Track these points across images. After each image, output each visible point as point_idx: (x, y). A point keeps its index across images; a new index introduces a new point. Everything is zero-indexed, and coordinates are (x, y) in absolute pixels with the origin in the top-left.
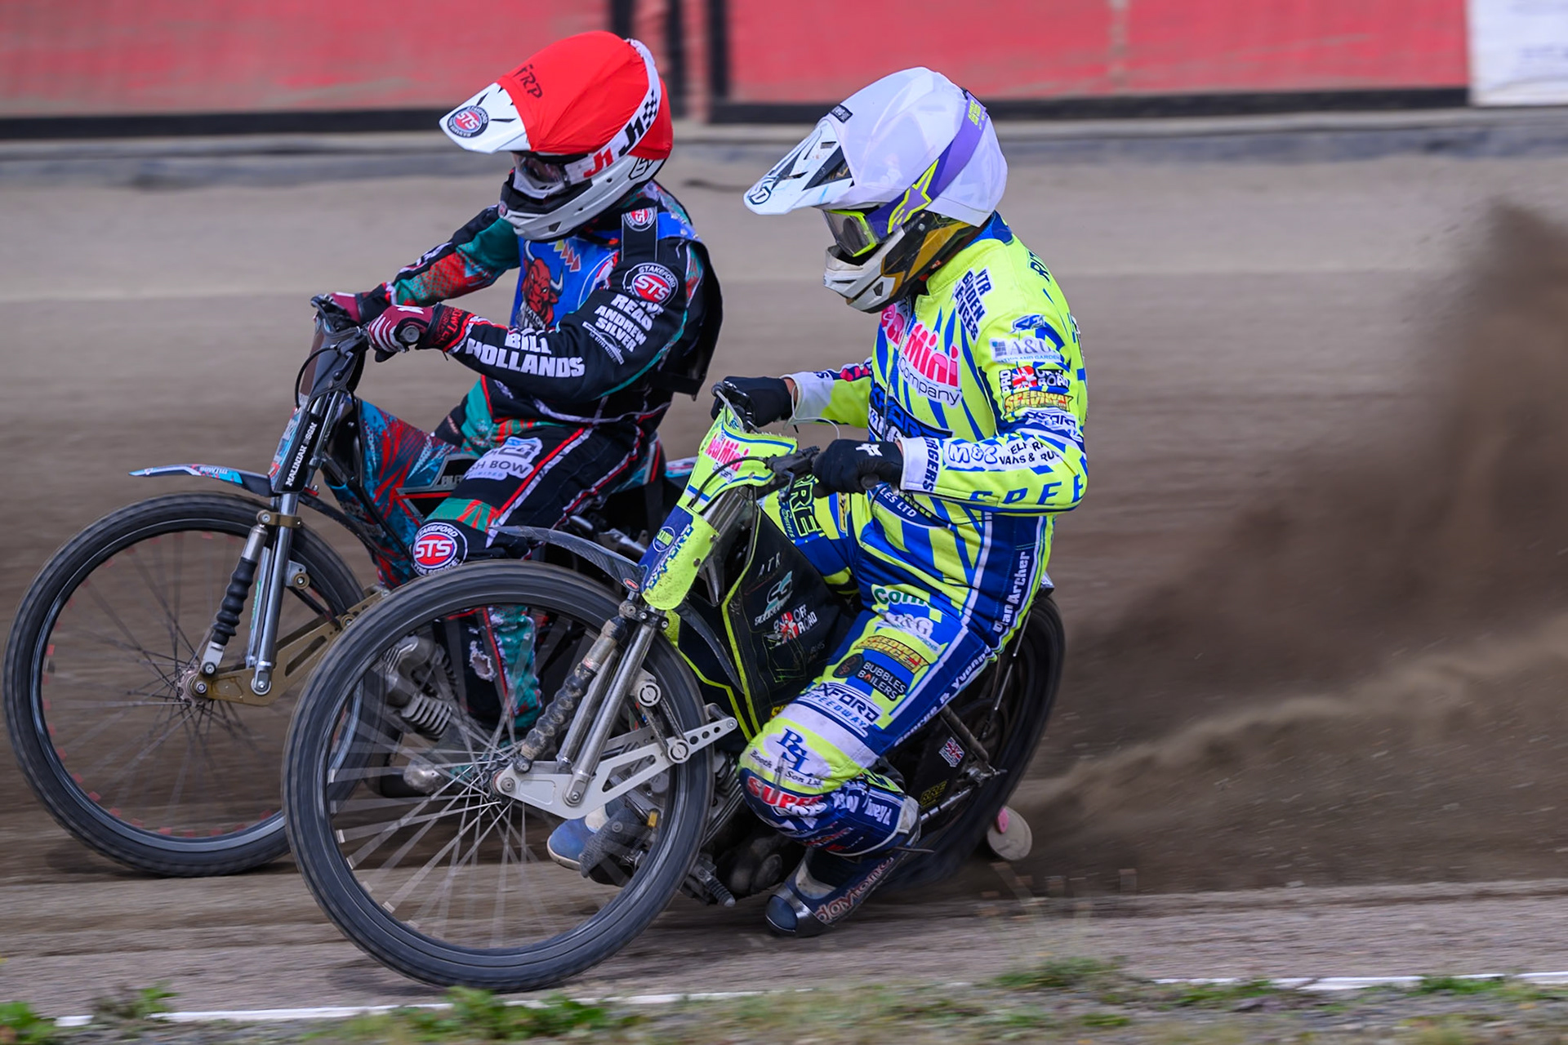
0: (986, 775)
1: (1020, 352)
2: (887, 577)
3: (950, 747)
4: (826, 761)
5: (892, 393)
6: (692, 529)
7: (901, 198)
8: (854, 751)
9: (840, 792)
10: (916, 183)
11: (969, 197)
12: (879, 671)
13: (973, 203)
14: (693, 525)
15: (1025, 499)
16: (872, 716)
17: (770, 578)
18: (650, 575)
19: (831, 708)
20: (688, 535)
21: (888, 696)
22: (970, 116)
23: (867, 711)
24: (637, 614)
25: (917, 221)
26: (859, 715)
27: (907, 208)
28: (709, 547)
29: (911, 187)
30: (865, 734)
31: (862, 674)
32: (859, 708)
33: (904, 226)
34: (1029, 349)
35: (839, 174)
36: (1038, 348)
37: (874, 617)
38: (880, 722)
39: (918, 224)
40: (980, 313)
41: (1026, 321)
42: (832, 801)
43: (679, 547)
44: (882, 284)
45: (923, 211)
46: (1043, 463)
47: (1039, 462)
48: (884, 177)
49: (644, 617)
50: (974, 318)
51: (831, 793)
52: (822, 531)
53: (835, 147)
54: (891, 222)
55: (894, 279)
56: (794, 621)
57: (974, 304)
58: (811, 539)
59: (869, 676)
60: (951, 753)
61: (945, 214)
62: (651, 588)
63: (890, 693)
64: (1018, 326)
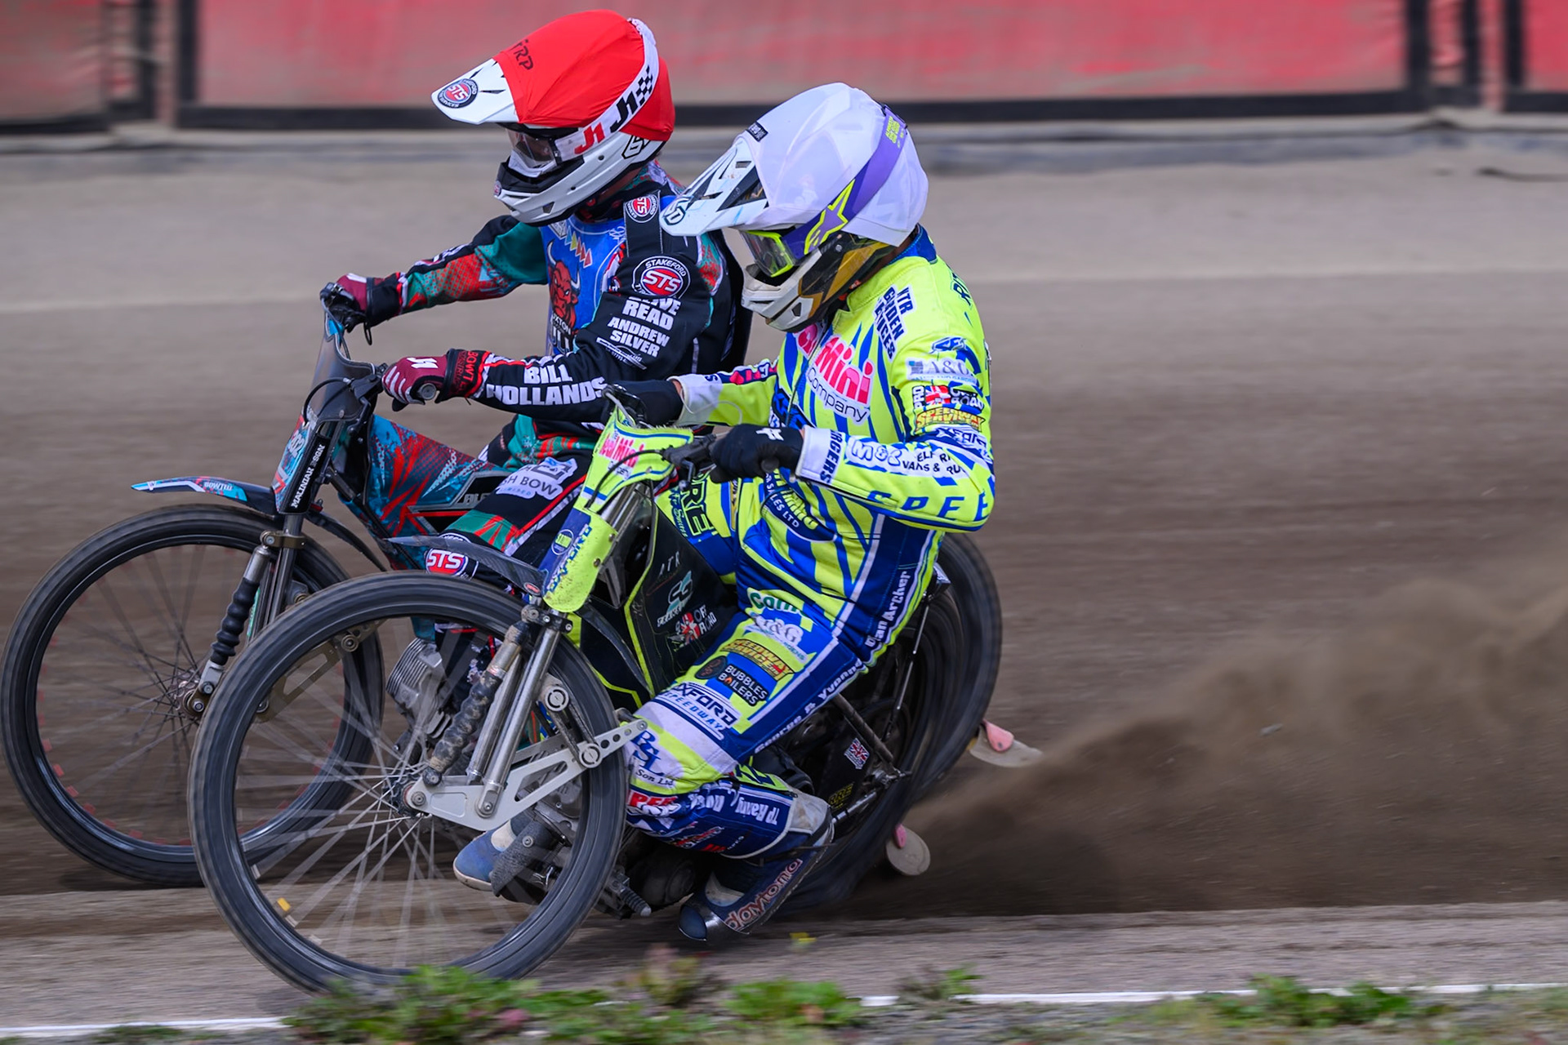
0: (891, 777)
1: (938, 372)
2: (764, 582)
3: (856, 748)
4: (679, 762)
5: (796, 402)
6: (590, 529)
7: (817, 219)
8: (710, 754)
9: (699, 794)
10: (831, 203)
11: (887, 217)
12: (740, 675)
13: (892, 224)
14: (591, 525)
15: (925, 509)
16: (729, 719)
17: (671, 577)
18: (550, 578)
19: (687, 708)
20: (586, 535)
21: (747, 701)
22: (887, 135)
23: (724, 714)
24: (540, 617)
25: (833, 242)
26: (715, 717)
27: (823, 229)
28: (609, 548)
29: (826, 208)
30: (721, 737)
31: (723, 677)
32: (716, 710)
33: (820, 247)
34: (947, 369)
35: (754, 195)
36: (956, 369)
37: (745, 620)
38: (738, 725)
39: (835, 245)
40: (898, 332)
41: (947, 342)
42: (690, 802)
43: (578, 548)
44: (800, 304)
45: (840, 232)
46: (948, 474)
47: (944, 473)
48: (800, 198)
49: (547, 620)
50: (893, 336)
51: (687, 794)
52: (714, 530)
53: (750, 167)
54: (808, 243)
55: (812, 300)
56: (695, 622)
57: (894, 322)
58: (704, 538)
59: (730, 679)
60: (856, 754)
61: (862, 234)
62: (552, 591)
63: (750, 698)
64: (938, 347)
